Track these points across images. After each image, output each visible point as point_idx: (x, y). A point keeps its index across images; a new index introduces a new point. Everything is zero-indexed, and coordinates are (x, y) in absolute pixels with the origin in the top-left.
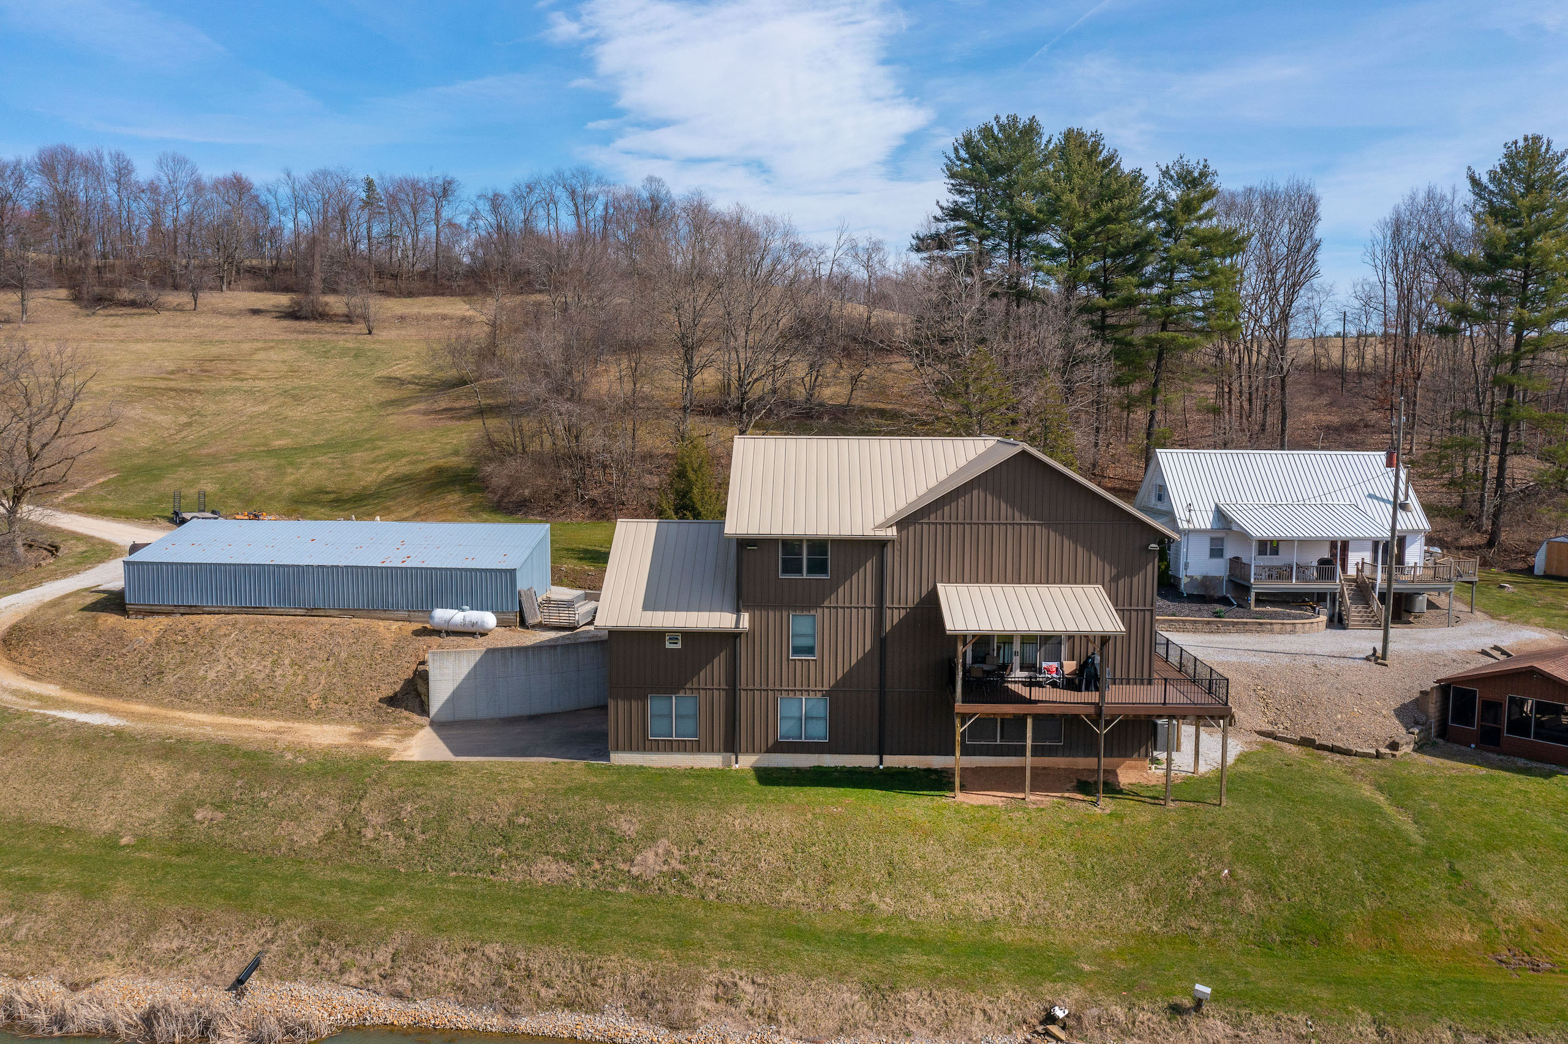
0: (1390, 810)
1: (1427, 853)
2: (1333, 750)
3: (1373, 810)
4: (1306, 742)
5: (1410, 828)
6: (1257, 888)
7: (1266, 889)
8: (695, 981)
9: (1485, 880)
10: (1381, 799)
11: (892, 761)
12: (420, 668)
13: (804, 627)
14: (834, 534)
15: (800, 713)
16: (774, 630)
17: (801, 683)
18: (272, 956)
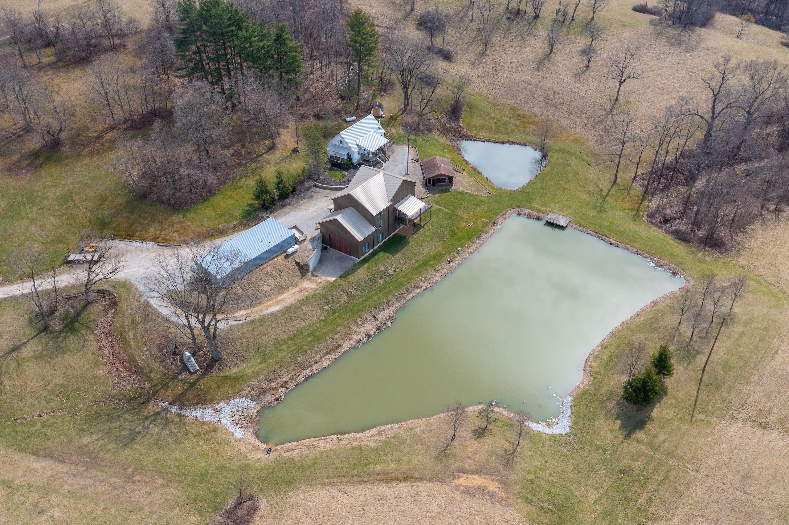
0: (442, 208)
1: (452, 214)
5: (447, 210)
7: (446, 230)
8: (418, 282)
9: (459, 214)
11: (390, 236)
12: (301, 264)
13: (380, 223)
14: (385, 207)
15: (380, 236)
16: (377, 226)
17: (380, 232)
18: (373, 314)
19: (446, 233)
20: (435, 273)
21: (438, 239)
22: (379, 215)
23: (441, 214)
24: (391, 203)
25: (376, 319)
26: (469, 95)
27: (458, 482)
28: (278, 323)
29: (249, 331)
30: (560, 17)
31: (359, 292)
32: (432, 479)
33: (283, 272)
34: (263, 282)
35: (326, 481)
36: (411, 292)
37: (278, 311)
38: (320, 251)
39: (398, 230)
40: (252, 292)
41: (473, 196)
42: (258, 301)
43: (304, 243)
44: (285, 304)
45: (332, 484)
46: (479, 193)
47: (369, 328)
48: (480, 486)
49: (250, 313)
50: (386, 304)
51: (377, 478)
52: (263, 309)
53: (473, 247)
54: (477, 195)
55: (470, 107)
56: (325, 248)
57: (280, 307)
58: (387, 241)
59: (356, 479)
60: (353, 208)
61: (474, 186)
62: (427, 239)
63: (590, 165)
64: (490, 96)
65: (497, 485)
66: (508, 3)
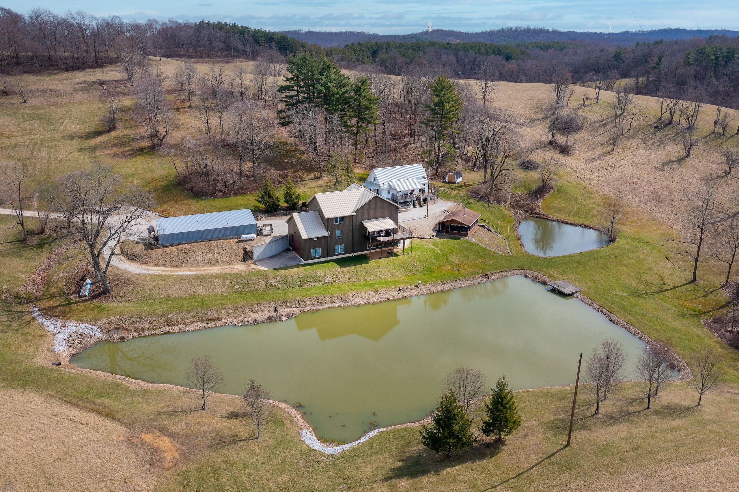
0: (436, 249)
1: (443, 256)
2: (424, 238)
3: (434, 249)
4: (419, 238)
5: (439, 252)
6: (421, 266)
7: (422, 265)
9: (451, 258)
10: (434, 247)
11: (355, 254)
12: (248, 250)
13: (339, 232)
14: (345, 215)
15: (339, 248)
16: (333, 234)
17: (339, 243)
18: (277, 306)
19: (420, 268)
20: (375, 294)
21: (406, 270)
22: (337, 221)
23: (429, 252)
24: (355, 214)
25: (276, 310)
26: (566, 182)
27: (143, 435)
28: (181, 283)
29: (150, 281)
30: (719, 129)
31: (280, 286)
32: (125, 424)
33: (225, 251)
34: (200, 253)
35: (54, 394)
36: (334, 302)
37: (189, 275)
38: (281, 249)
39: (369, 252)
40: (185, 256)
41: (485, 250)
42: (184, 264)
43: (267, 237)
44: (201, 273)
45: (52, 397)
46: (495, 250)
47: (262, 316)
48: (158, 448)
49: (167, 271)
50: (297, 302)
51: (89, 405)
52: (181, 271)
53: (441, 287)
54: (491, 251)
55: (560, 191)
56: (288, 250)
57: (195, 273)
58: (349, 257)
59: (75, 401)
60: (317, 212)
61: (497, 244)
62: (393, 266)
63: (668, 259)
64: (589, 186)
65: (177, 455)
66: (662, 115)
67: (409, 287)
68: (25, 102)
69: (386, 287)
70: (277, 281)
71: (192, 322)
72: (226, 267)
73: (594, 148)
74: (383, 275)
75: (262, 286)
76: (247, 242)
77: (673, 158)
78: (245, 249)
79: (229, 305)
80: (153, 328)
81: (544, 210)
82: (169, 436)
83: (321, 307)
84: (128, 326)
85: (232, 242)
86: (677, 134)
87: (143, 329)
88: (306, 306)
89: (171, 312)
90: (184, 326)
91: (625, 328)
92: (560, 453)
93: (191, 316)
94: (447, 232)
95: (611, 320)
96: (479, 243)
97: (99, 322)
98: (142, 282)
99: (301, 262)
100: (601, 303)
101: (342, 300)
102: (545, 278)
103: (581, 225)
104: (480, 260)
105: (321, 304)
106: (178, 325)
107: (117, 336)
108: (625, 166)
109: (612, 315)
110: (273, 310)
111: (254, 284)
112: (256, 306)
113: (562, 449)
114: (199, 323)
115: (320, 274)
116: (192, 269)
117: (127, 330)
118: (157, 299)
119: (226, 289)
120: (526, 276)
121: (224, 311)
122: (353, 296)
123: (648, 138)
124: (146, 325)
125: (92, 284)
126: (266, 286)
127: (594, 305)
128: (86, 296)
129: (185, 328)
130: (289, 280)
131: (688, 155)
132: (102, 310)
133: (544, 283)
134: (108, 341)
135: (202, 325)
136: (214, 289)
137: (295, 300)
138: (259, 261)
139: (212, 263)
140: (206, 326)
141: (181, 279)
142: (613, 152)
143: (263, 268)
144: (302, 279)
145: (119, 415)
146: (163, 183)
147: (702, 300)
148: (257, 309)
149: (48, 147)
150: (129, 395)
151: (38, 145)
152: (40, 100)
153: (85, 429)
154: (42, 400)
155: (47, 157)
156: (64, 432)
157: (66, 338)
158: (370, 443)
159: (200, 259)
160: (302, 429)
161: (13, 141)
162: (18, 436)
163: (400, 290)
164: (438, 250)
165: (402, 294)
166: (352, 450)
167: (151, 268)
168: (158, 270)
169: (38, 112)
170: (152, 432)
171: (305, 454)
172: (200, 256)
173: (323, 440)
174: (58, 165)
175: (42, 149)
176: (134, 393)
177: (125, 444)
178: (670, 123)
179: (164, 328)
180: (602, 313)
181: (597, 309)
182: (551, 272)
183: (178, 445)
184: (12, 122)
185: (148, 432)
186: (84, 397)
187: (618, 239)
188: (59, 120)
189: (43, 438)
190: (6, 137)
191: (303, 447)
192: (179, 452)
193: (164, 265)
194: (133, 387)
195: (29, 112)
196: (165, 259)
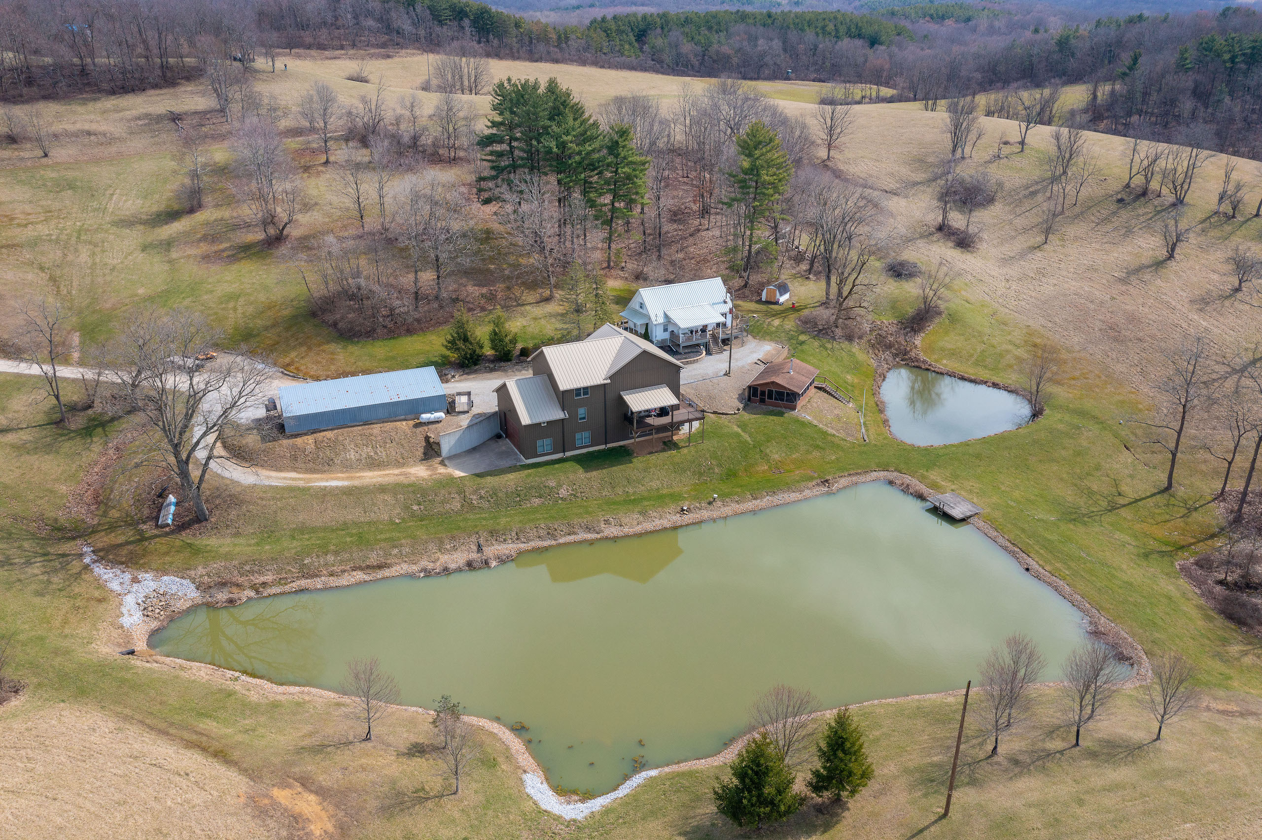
0: (743, 434)
1: (754, 447)
2: (723, 414)
3: (738, 435)
4: (715, 413)
5: (749, 439)
6: (717, 465)
7: (720, 465)
9: (768, 451)
10: (739, 430)
11: (610, 445)
12: (431, 440)
13: (582, 412)
14: (592, 384)
15: (582, 437)
16: (573, 415)
17: (583, 428)
18: (482, 541)
19: (716, 470)
20: (641, 519)
21: (694, 473)
22: (578, 394)
23: (731, 441)
24: (609, 381)
25: (480, 548)
26: (963, 302)
27: (276, 793)
28: (323, 502)
29: (273, 499)
30: (1226, 207)
31: (485, 505)
32: (246, 770)
33: (394, 443)
34: (352, 446)
35: (127, 711)
36: (575, 533)
37: (337, 487)
38: (487, 437)
39: (632, 441)
40: (328, 453)
41: (824, 434)
42: (327, 467)
43: (462, 416)
44: (356, 483)
45: (127, 718)
46: (842, 435)
47: (457, 559)
48: (300, 815)
49: (300, 479)
50: (514, 534)
51: (186, 735)
52: (322, 480)
53: (750, 504)
54: (834, 435)
55: (954, 319)
56: (499, 437)
57: (346, 483)
58: (599, 451)
59: (163, 726)
60: (546, 377)
61: (845, 423)
62: (671, 468)
63: (1127, 449)
64: (1002, 309)
65: (330, 827)
66: (1131, 178)
67: (698, 505)
68: (46, 155)
69: (660, 506)
70: (481, 497)
71: (344, 571)
72: (396, 471)
73: (1014, 238)
74: (655, 484)
75: (456, 505)
76: (430, 427)
77: (1145, 261)
78: (427, 438)
79: (403, 541)
80: (280, 582)
81: (925, 352)
82: (316, 793)
83: (553, 542)
84: (240, 580)
85: (405, 426)
86: (1156, 215)
87: (264, 584)
88: (528, 540)
89: (308, 555)
90: (331, 578)
91: (1049, 584)
92: (932, 829)
93: (341, 562)
94: (762, 401)
95: (1027, 570)
96: (815, 422)
97: (193, 573)
98: (259, 501)
99: (520, 460)
100: (1012, 537)
101: (588, 529)
102: (923, 489)
103: (986, 383)
104: (816, 454)
105: (554, 537)
106: (320, 576)
107: (222, 596)
108: (1065, 273)
109: (1029, 561)
110: (475, 548)
111: (442, 502)
112: (446, 541)
113: (936, 822)
114: (355, 573)
115: (552, 483)
116: (340, 475)
117: (238, 585)
118: (284, 530)
119: (398, 510)
120: (891, 483)
121: (395, 551)
122: (607, 522)
123: (1106, 220)
124: (269, 578)
125: (177, 504)
126: (462, 506)
127: (1000, 540)
128: (168, 525)
129: (333, 582)
130: (500, 495)
131: (1171, 256)
132: (196, 551)
133: (921, 497)
134: (208, 605)
135: (360, 576)
136: (377, 511)
137: (511, 530)
138: (451, 458)
139: (373, 464)
140: (367, 578)
141: (324, 494)
142: (1045, 246)
143: (458, 473)
144: (522, 493)
145: (236, 755)
146: (286, 312)
147: (1180, 523)
148: (448, 547)
149: (90, 243)
150: (248, 712)
151: (74, 239)
152: (70, 152)
153: (184, 783)
154: (111, 725)
155: (90, 262)
156: (150, 790)
157: (140, 601)
158: (633, 799)
159: (353, 457)
160: (525, 771)
161: (30, 233)
162: (80, 800)
163: (683, 510)
164: (746, 437)
165: (688, 518)
166: (607, 811)
167: (274, 474)
168: (285, 478)
169: (70, 174)
170: (289, 786)
171: (531, 820)
172: (352, 453)
173: (561, 790)
174: (108, 278)
175: (80, 247)
176: (254, 709)
177: (249, 810)
178: (1144, 193)
179: (298, 583)
180: (1013, 554)
181: (1005, 548)
182: (934, 475)
183: (331, 808)
184: (27, 196)
185: (284, 785)
186: (177, 718)
187: (1047, 412)
188: (105, 190)
189: (118, 803)
190: (19, 225)
191: (528, 806)
192: (333, 820)
193: (294, 469)
194: (254, 697)
195: (54, 175)
196: (295, 458)
